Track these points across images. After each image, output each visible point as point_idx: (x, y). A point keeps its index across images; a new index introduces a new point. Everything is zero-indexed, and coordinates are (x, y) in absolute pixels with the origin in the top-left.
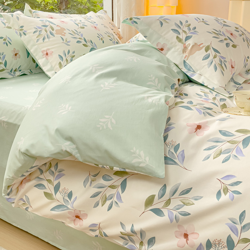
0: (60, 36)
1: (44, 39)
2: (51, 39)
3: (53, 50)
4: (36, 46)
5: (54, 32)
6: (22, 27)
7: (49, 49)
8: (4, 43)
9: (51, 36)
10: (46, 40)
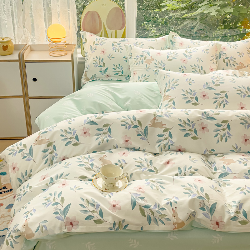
0: (147, 64)
1: (137, 64)
2: (140, 65)
3: (137, 72)
4: (133, 67)
5: (144, 61)
6: (131, 54)
7: (136, 71)
8: (125, 60)
9: (141, 63)
10: (138, 65)
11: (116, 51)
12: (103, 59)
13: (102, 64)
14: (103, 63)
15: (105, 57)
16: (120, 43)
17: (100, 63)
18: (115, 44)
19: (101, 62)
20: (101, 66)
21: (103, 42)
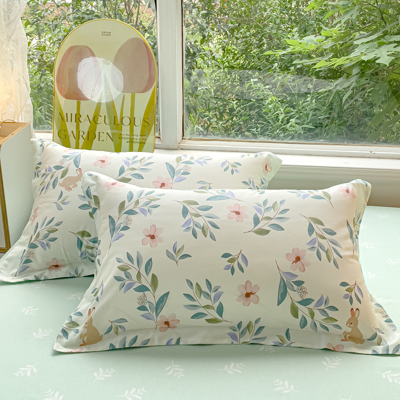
11: (195, 234)
12: (149, 263)
13: (146, 281)
14: (150, 275)
15: (157, 253)
16: (209, 203)
17: (139, 275)
18: (192, 209)
19: (143, 271)
20: (142, 289)
21: (153, 203)
